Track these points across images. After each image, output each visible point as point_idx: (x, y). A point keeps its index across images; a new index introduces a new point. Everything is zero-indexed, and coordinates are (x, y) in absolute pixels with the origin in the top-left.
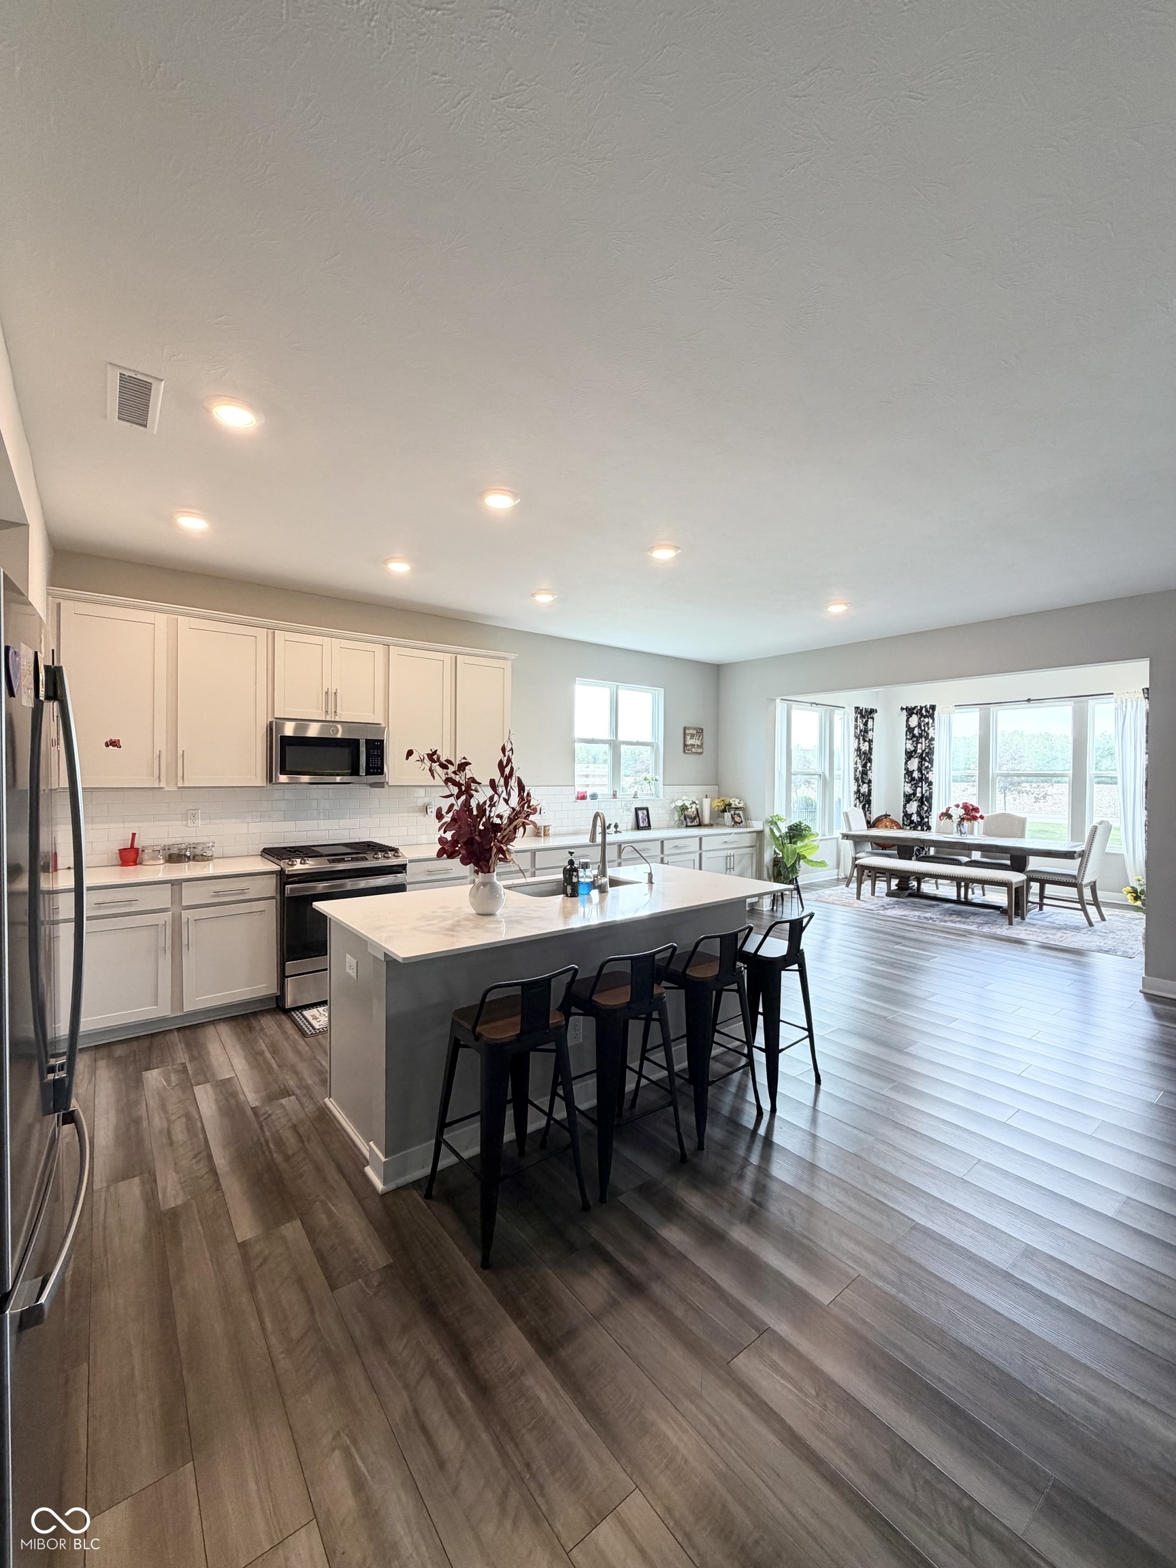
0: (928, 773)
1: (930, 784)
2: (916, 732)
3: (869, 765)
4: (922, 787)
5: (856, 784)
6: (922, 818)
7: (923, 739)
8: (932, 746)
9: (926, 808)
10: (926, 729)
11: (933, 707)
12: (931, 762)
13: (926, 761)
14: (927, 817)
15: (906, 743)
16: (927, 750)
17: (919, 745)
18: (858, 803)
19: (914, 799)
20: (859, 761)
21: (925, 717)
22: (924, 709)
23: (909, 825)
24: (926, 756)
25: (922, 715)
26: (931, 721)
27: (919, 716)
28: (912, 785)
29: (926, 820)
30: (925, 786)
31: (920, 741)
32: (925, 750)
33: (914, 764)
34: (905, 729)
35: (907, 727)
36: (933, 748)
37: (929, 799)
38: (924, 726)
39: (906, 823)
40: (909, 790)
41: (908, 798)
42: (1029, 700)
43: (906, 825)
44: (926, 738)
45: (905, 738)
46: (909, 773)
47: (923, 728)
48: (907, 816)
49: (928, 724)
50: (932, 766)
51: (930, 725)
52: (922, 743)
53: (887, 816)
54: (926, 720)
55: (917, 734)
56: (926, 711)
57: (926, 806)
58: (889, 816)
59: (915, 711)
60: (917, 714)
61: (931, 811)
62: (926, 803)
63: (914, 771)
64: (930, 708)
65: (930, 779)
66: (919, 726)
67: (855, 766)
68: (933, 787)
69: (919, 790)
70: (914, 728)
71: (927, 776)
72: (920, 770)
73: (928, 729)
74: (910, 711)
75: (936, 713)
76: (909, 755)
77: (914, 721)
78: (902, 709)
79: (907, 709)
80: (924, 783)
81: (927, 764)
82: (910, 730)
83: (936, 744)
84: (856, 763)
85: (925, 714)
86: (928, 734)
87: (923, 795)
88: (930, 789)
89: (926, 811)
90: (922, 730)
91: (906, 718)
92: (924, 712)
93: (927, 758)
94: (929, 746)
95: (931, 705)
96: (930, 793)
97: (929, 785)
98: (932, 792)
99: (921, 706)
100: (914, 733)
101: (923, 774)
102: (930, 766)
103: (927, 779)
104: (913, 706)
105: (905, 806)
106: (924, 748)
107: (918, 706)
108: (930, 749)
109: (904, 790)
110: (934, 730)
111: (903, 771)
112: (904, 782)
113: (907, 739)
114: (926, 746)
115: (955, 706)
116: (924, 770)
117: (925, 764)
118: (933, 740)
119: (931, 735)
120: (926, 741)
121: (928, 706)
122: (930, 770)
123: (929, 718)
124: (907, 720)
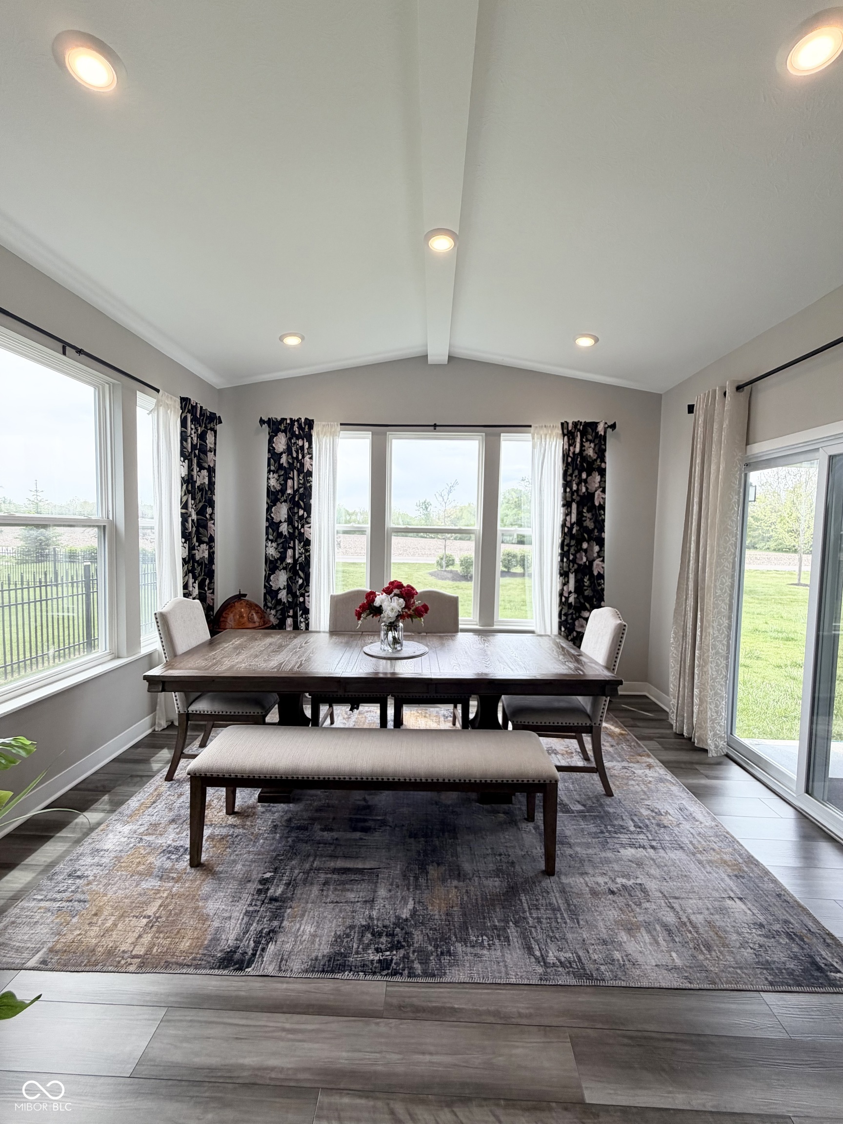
0: (303, 526)
1: (307, 543)
2: (284, 460)
3: (209, 510)
4: (294, 549)
5: (186, 545)
6: (295, 596)
7: (295, 472)
8: (309, 485)
9: (301, 581)
10: (300, 457)
11: (310, 423)
12: (308, 509)
13: (299, 507)
14: (303, 595)
15: (268, 479)
16: (301, 490)
17: (290, 482)
18: (191, 581)
19: (281, 567)
20: (191, 502)
21: (298, 437)
22: (296, 423)
23: (275, 608)
24: (299, 499)
25: (293, 434)
26: (306, 445)
27: (289, 435)
28: (278, 545)
29: (301, 599)
30: (299, 548)
31: (291, 475)
32: (298, 490)
33: (282, 512)
34: (267, 456)
35: (269, 451)
36: (311, 487)
37: (307, 564)
38: (298, 454)
39: (269, 605)
40: (272, 551)
41: (272, 566)
42: (435, 426)
43: (271, 609)
44: (300, 471)
45: (266, 470)
46: (272, 525)
47: (295, 455)
48: (271, 593)
49: (302, 448)
50: (309, 516)
51: (306, 451)
52: (293, 479)
53: (240, 597)
54: (300, 443)
55: (285, 465)
56: (300, 427)
57: (301, 578)
58: (245, 595)
59: (282, 427)
60: (285, 431)
61: (308, 585)
62: (300, 573)
63: (281, 522)
64: (305, 423)
65: (306, 536)
66: (289, 450)
67: (184, 511)
68: (311, 547)
69: (290, 552)
70: (281, 453)
71: (302, 530)
72: (290, 521)
73: (303, 457)
74: (275, 426)
75: (314, 432)
76: (274, 497)
77: (281, 442)
78: (262, 422)
79: (270, 422)
80: (297, 542)
81: (301, 512)
82: (274, 456)
83: (315, 481)
84: (185, 506)
85: (297, 433)
86: (302, 465)
87: (295, 561)
88: (308, 551)
89: (301, 586)
90: (293, 457)
91: (268, 437)
92: (296, 429)
93: (302, 503)
94: (304, 484)
95: (306, 419)
96: (305, 556)
97: (304, 546)
98: (309, 556)
99: (291, 419)
100: (281, 462)
101: (294, 528)
102: (306, 515)
103: (301, 535)
104: (279, 419)
105: (267, 579)
106: (296, 487)
107: (286, 419)
108: (305, 488)
109: (266, 554)
110: (311, 458)
111: (264, 524)
112: (266, 540)
113: (269, 471)
114: (299, 483)
115: (341, 424)
116: (297, 521)
117: (298, 512)
118: (310, 474)
119: (307, 466)
120: (299, 475)
121: (303, 420)
122: (305, 521)
123: (303, 440)
124: (271, 441)
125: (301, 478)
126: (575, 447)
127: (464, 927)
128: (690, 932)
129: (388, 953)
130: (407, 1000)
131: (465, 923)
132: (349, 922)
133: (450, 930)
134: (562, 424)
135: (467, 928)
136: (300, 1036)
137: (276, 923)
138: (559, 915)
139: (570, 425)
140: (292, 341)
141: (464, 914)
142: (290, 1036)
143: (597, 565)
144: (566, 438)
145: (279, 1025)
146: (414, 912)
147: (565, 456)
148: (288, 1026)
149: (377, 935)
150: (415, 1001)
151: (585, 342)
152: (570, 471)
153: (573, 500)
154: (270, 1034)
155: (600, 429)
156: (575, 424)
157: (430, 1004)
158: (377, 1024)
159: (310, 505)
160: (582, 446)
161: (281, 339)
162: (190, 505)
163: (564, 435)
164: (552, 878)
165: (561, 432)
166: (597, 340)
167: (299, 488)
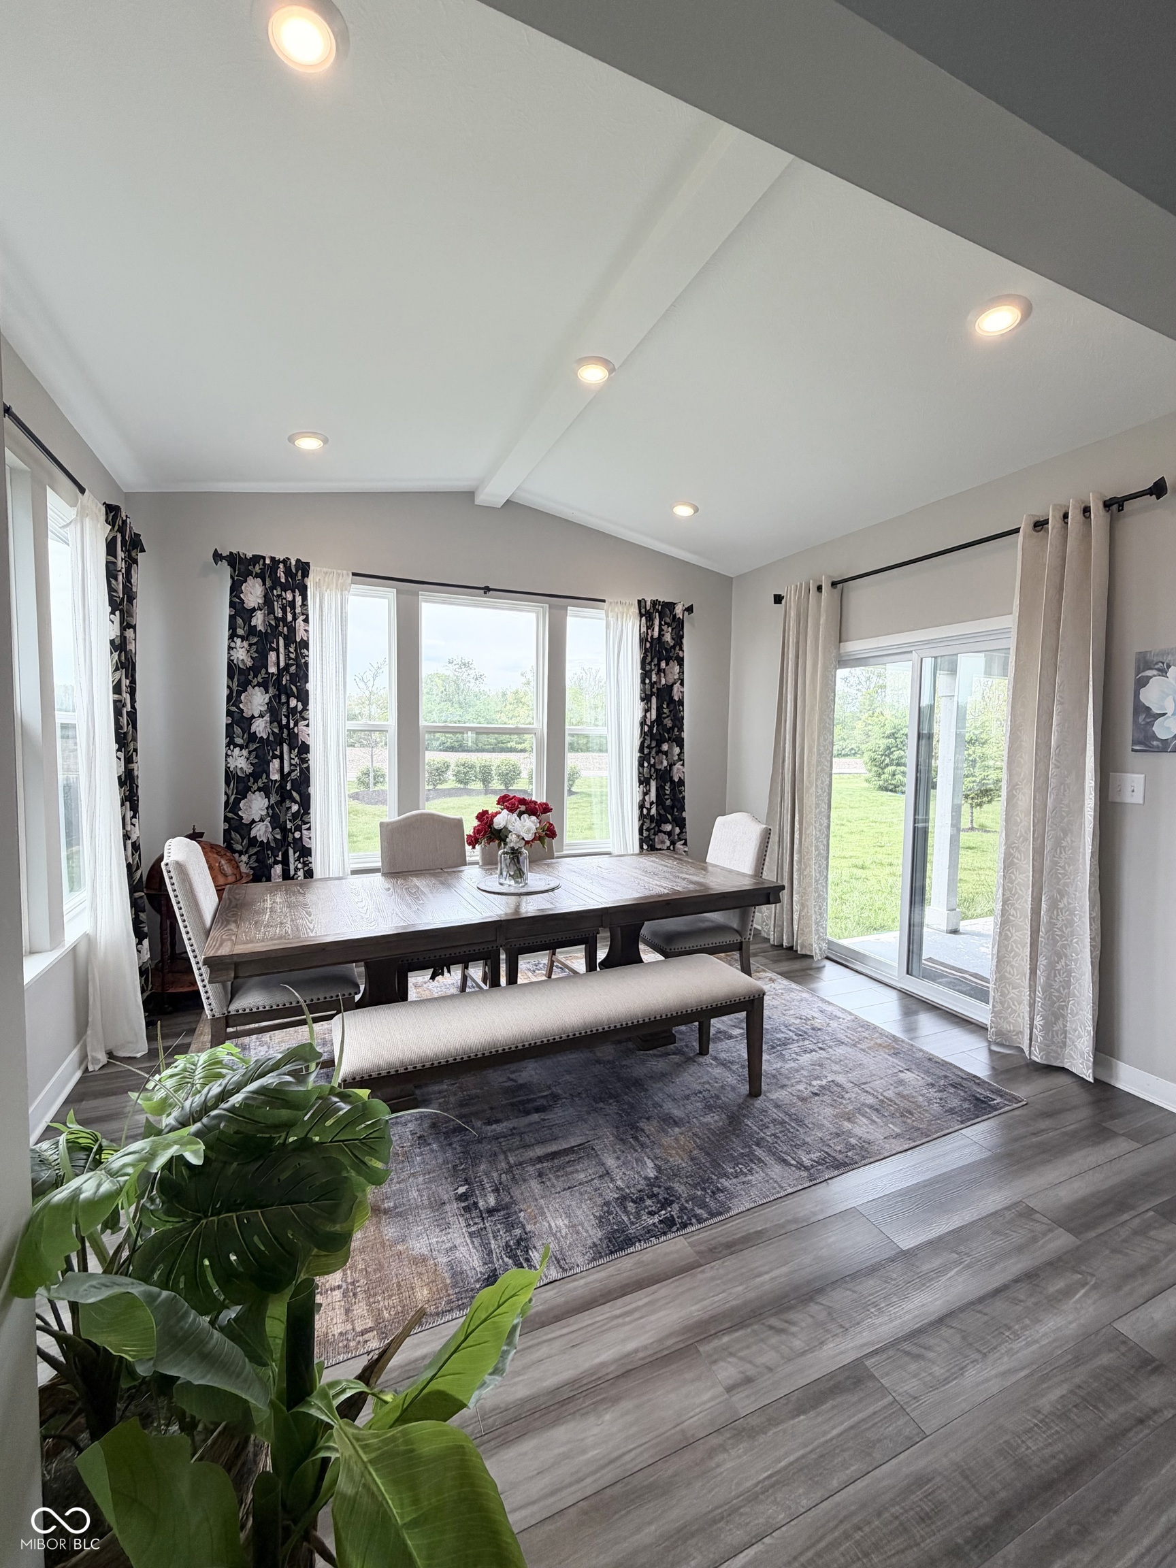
0: (296, 724)
1: (305, 749)
2: (258, 620)
4: (281, 758)
6: (285, 831)
7: (281, 641)
8: (303, 660)
9: (295, 808)
10: (290, 618)
11: (304, 568)
12: (303, 697)
13: (288, 694)
14: (299, 828)
15: (230, 648)
16: (293, 669)
17: (272, 656)
18: (129, 815)
19: (258, 787)
21: (283, 586)
22: (281, 566)
23: (246, 852)
24: (289, 681)
25: (276, 582)
26: (299, 600)
27: (268, 583)
28: (250, 752)
29: (297, 835)
30: (290, 757)
31: (274, 645)
32: (285, 668)
33: (256, 701)
34: (226, 611)
35: (232, 605)
36: (306, 664)
37: (303, 781)
38: (285, 613)
39: (238, 847)
40: (241, 762)
41: (239, 786)
42: (487, 590)
43: (241, 853)
44: (290, 639)
45: (226, 634)
46: (238, 720)
47: (279, 614)
48: (238, 828)
49: (292, 604)
50: (305, 709)
51: (298, 610)
52: (277, 651)
53: (195, 837)
54: (289, 596)
55: (260, 628)
56: (288, 572)
57: (296, 802)
58: (201, 835)
59: (257, 569)
60: (261, 576)
61: (307, 811)
62: (294, 794)
63: (254, 717)
64: (296, 567)
65: (302, 738)
66: (268, 606)
67: (116, 697)
68: (310, 756)
69: (275, 764)
70: (254, 610)
71: (295, 730)
72: (272, 716)
73: (295, 619)
74: (242, 566)
75: (310, 582)
76: (240, 678)
77: (253, 593)
78: (217, 557)
79: (232, 559)
80: (286, 747)
81: (293, 702)
82: (239, 611)
83: (314, 657)
84: (117, 689)
85: (283, 580)
86: (292, 630)
87: (284, 776)
88: (305, 761)
89: (295, 816)
90: (275, 617)
91: (229, 582)
92: (281, 573)
93: (293, 688)
94: (296, 659)
95: (298, 561)
96: (302, 770)
97: (299, 754)
98: (308, 768)
99: (272, 559)
100: (253, 624)
101: (281, 727)
102: (300, 707)
103: (293, 736)
104: (249, 555)
105: (232, 807)
106: (282, 664)
107: (264, 558)
108: (298, 666)
109: (227, 768)
110: (306, 621)
111: (223, 720)
112: (228, 745)
113: (232, 637)
114: (288, 657)
115: (354, 574)
116: (287, 717)
117: (288, 702)
118: (305, 644)
119: (300, 634)
120: (287, 646)
121: (293, 563)
122: (300, 715)
123: (293, 592)
124: (236, 589)
125: (292, 650)
126: (653, 630)
127: (715, 1164)
128: (891, 1105)
129: (663, 1212)
130: (712, 1242)
131: (714, 1160)
132: (599, 1201)
133: (705, 1171)
134: (639, 602)
135: (719, 1164)
136: (636, 1315)
137: (518, 1232)
138: (788, 1127)
139: (648, 604)
140: (309, 444)
141: (707, 1154)
142: (627, 1319)
143: (678, 769)
144: (644, 619)
145: (608, 1315)
146: (658, 1168)
147: (643, 640)
148: (618, 1312)
149: (639, 1201)
150: (723, 1240)
151: (683, 511)
152: (649, 659)
153: (652, 694)
154: (606, 1327)
155: (679, 610)
156: (654, 603)
157: (736, 1237)
158: (703, 1272)
159: (307, 691)
160: (661, 630)
161: (291, 439)
162: (124, 688)
163: (641, 615)
164: (761, 1098)
165: (637, 611)
166: (696, 510)
167: (287, 666)
